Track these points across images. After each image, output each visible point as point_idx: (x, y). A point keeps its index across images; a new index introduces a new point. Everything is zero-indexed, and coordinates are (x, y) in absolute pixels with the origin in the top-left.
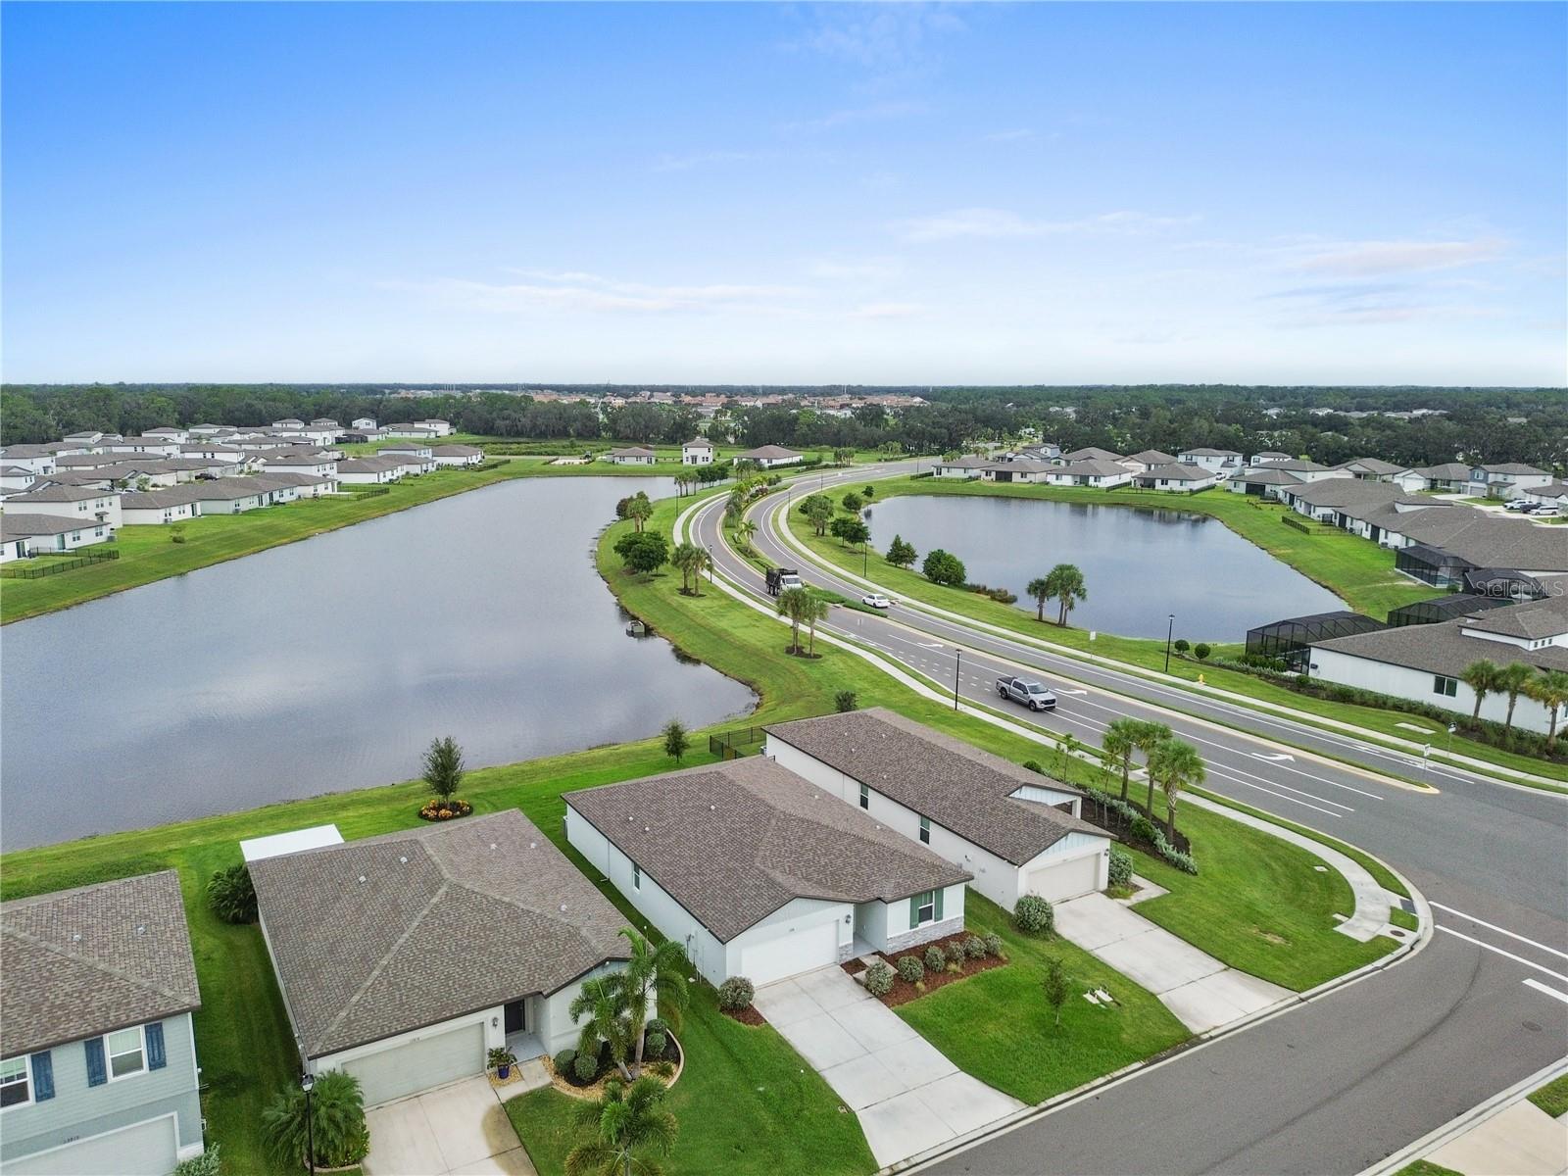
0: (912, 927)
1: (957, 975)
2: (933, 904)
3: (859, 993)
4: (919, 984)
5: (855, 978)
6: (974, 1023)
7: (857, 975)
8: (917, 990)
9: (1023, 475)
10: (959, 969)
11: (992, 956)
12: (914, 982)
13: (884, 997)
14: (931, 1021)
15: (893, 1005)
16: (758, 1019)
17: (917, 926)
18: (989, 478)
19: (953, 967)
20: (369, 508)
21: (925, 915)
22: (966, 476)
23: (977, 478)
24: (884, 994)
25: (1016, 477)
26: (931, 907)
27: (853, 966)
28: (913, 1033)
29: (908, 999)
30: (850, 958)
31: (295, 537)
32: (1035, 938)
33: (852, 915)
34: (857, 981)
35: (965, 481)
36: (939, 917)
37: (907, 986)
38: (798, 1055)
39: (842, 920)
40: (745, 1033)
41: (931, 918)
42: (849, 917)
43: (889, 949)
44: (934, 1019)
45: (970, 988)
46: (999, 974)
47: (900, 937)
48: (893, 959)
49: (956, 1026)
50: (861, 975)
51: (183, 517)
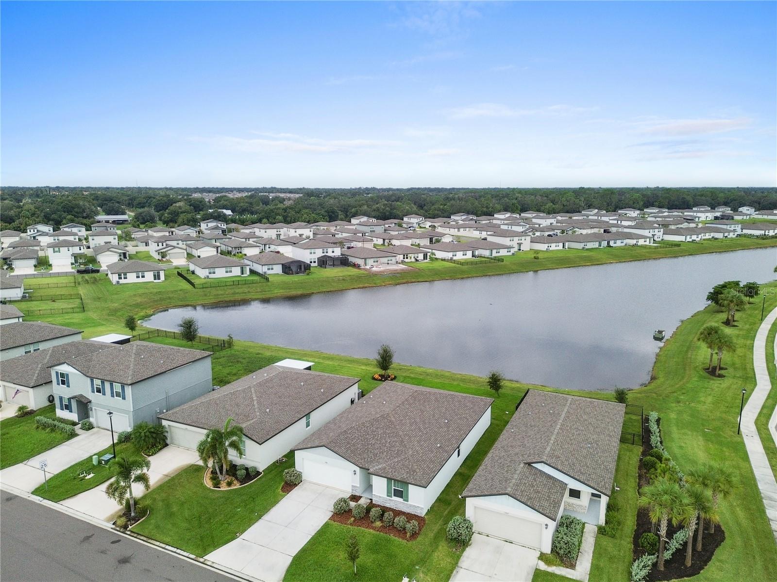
0: (388, 496)
4: (352, 519)
10: (379, 526)
13: (335, 514)
15: (331, 520)
16: (288, 491)
17: (391, 497)
19: (378, 523)
26: (402, 491)
28: (313, 533)
29: (341, 521)
30: (357, 494)
32: (448, 543)
33: (358, 472)
36: (406, 500)
41: (402, 498)
42: (355, 471)
43: (374, 500)
46: (393, 541)
47: (380, 497)
51: (557, 248)
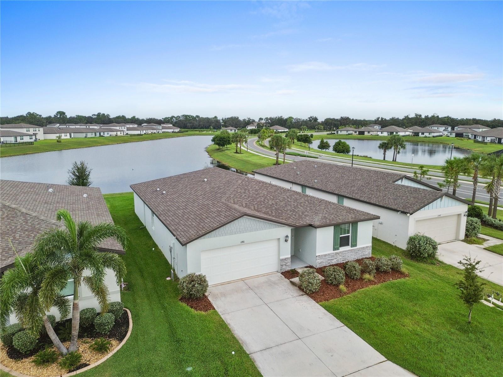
0: (335, 249)
1: (370, 282)
2: (350, 234)
3: (294, 292)
4: (342, 287)
5: (291, 282)
6: (391, 317)
7: (293, 280)
8: (340, 291)
9: (369, 132)
10: (372, 278)
11: (396, 271)
12: (337, 286)
13: (313, 295)
14: (354, 314)
15: (321, 301)
16: (208, 306)
17: (338, 249)
18: (356, 134)
19: (367, 276)
20: (134, 139)
21: (344, 242)
22: (348, 133)
23: (351, 134)
24: (313, 293)
25: (366, 133)
26: (349, 236)
27: (290, 274)
28: (338, 323)
29: (334, 297)
30: (288, 269)
31: (103, 144)
32: (425, 262)
33: (290, 235)
34: (293, 283)
35: (347, 135)
36: (354, 245)
37: (332, 288)
38: (234, 338)
39: (282, 240)
40: (193, 317)
41: (348, 245)
42: (287, 236)
43: (318, 263)
44: (357, 313)
45: (383, 291)
46: (404, 283)
47: (325, 255)
48: (321, 271)
49: (376, 319)
50: (296, 280)
51: (66, 137)
